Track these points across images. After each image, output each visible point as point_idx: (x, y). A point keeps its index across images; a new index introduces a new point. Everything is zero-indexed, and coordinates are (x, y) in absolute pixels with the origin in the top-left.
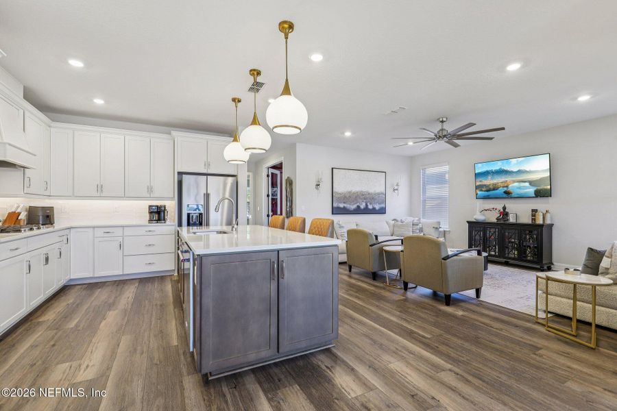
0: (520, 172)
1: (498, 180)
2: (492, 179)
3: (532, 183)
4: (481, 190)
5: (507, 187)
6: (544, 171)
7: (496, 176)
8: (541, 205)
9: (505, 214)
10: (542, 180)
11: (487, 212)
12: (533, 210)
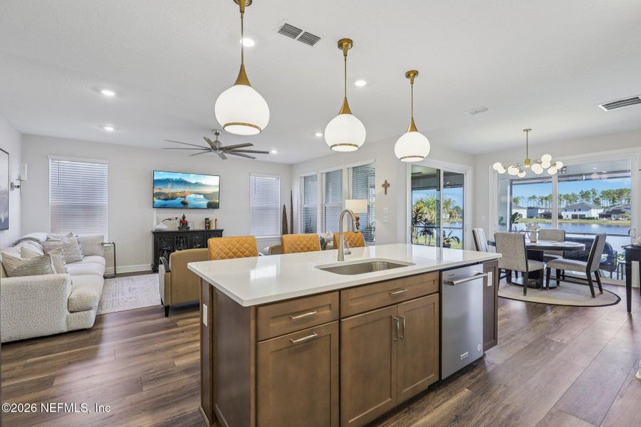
0: (197, 184)
1: (177, 190)
2: (171, 188)
3: (206, 196)
4: (159, 199)
5: (185, 197)
6: (215, 186)
7: (175, 185)
8: (212, 215)
9: (184, 222)
10: (213, 194)
11: (167, 221)
12: (206, 219)
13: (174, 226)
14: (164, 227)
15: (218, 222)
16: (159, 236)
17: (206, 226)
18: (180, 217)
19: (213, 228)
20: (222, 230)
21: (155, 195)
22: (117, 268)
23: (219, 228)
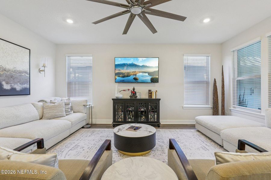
0: (143, 66)
1: (131, 70)
2: (127, 69)
3: (149, 74)
4: (119, 76)
5: (136, 75)
6: (156, 67)
7: (129, 68)
8: (153, 87)
9: (134, 93)
10: (155, 72)
11: (122, 92)
12: (149, 91)
13: (127, 96)
14: (120, 96)
15: (157, 93)
16: (116, 101)
17: (149, 96)
18: (131, 89)
19: (154, 97)
20: (160, 99)
21: (117, 74)
23: (158, 97)
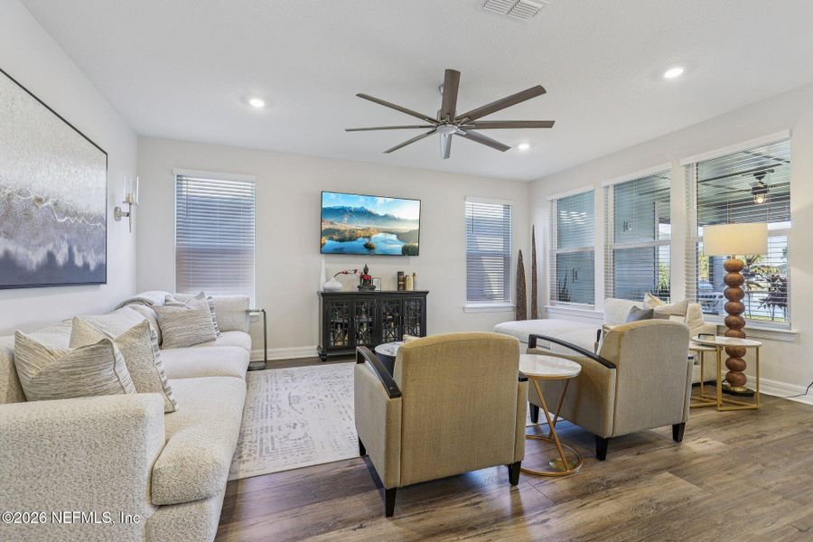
0: (387, 218)
1: (358, 225)
2: (349, 222)
3: (400, 236)
4: (331, 239)
5: (369, 237)
6: (413, 221)
7: (355, 219)
8: (408, 266)
9: (366, 279)
10: (411, 233)
11: (340, 276)
12: (400, 274)
13: (349, 285)
14: (338, 285)
15: (418, 279)
16: (330, 301)
17: (399, 286)
18: (361, 269)
19: (410, 288)
20: (427, 293)
21: (324, 233)
22: (268, 350)
23: (419, 289)
